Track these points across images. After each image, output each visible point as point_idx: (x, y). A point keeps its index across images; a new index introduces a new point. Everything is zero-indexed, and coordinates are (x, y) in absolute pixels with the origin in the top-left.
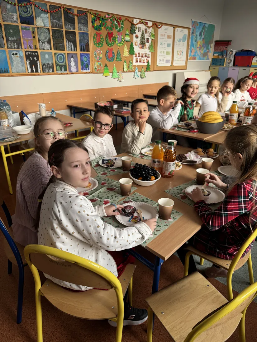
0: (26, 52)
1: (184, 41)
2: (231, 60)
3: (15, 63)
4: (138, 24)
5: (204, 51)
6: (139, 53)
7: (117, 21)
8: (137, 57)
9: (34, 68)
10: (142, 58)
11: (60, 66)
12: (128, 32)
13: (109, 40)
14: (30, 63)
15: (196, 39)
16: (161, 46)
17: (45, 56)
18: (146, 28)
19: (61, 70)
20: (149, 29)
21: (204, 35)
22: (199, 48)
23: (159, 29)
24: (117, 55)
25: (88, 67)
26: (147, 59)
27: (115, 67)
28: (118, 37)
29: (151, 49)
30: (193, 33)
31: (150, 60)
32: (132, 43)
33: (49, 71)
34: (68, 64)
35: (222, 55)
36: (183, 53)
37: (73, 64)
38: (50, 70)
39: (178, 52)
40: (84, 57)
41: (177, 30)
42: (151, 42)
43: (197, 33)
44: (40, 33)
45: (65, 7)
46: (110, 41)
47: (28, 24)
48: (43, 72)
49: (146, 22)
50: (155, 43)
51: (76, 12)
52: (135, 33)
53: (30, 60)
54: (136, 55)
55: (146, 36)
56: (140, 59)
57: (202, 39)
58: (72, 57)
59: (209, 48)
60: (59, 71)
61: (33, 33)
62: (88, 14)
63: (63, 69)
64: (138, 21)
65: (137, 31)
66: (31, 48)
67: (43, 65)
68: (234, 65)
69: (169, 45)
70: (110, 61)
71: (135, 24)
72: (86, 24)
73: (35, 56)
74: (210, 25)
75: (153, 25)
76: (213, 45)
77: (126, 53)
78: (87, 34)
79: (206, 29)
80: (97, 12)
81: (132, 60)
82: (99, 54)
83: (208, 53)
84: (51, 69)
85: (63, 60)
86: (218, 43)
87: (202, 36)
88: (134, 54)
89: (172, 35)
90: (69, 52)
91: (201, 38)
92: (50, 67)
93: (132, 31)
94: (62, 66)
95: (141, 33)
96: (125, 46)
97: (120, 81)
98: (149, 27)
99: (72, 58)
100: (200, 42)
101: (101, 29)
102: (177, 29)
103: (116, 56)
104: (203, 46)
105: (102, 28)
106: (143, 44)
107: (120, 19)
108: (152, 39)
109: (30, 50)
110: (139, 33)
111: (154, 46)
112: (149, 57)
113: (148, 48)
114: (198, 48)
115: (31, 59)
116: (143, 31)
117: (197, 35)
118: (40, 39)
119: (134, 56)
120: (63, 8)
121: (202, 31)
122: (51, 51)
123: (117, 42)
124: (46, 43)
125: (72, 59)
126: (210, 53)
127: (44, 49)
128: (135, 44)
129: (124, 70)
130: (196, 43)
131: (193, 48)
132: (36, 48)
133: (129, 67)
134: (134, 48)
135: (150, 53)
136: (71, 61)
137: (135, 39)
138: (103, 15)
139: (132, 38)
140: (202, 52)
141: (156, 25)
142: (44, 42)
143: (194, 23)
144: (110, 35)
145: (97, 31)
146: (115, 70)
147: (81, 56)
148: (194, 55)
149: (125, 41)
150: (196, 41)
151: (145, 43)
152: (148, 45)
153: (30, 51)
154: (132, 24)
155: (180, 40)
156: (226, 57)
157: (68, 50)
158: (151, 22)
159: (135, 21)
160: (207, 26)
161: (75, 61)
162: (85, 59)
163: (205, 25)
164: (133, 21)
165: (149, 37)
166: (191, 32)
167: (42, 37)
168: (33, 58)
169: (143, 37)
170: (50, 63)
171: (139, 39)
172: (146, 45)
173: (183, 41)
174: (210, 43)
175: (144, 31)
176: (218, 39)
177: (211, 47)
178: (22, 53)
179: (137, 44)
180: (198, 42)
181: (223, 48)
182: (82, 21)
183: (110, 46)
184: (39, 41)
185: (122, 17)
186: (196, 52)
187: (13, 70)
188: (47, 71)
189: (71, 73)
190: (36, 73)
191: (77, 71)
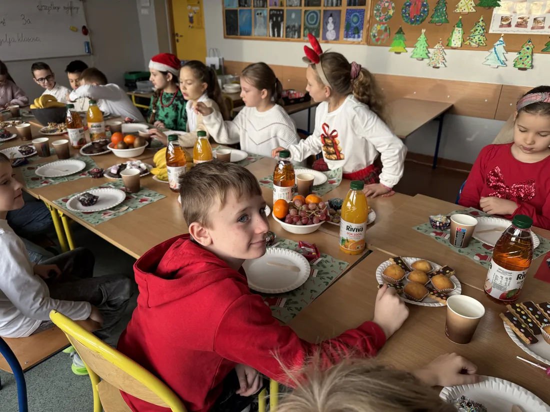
0: (271, 10)
3: (258, 25)
9: (276, 32)
11: (309, 29)
14: (272, 24)
17: (291, 15)
24: (435, 10)
25: (358, 33)
27: (423, 36)
33: (294, 36)
34: (323, 27)
37: (330, 26)
40: (353, 15)
48: (286, 37)
58: (331, 16)
67: (288, 27)
73: (280, 15)
77: (466, 4)
82: (386, 9)
85: (315, 20)
88: (495, 5)
92: (295, 31)
94: (313, 30)
97: (435, 67)
99: (331, 18)
109: (275, 7)
115: (275, 20)
122: (299, 8)
125: (331, 20)
127: (291, 6)
129: (453, 43)
132: (282, 5)
136: (328, 22)
146: (423, 43)
153: (275, 10)
161: (334, 23)
162: (355, 19)
178: (266, 12)
187: (255, 32)
188: (291, 36)
189: (324, 41)
190: (278, 38)
191: (337, 39)
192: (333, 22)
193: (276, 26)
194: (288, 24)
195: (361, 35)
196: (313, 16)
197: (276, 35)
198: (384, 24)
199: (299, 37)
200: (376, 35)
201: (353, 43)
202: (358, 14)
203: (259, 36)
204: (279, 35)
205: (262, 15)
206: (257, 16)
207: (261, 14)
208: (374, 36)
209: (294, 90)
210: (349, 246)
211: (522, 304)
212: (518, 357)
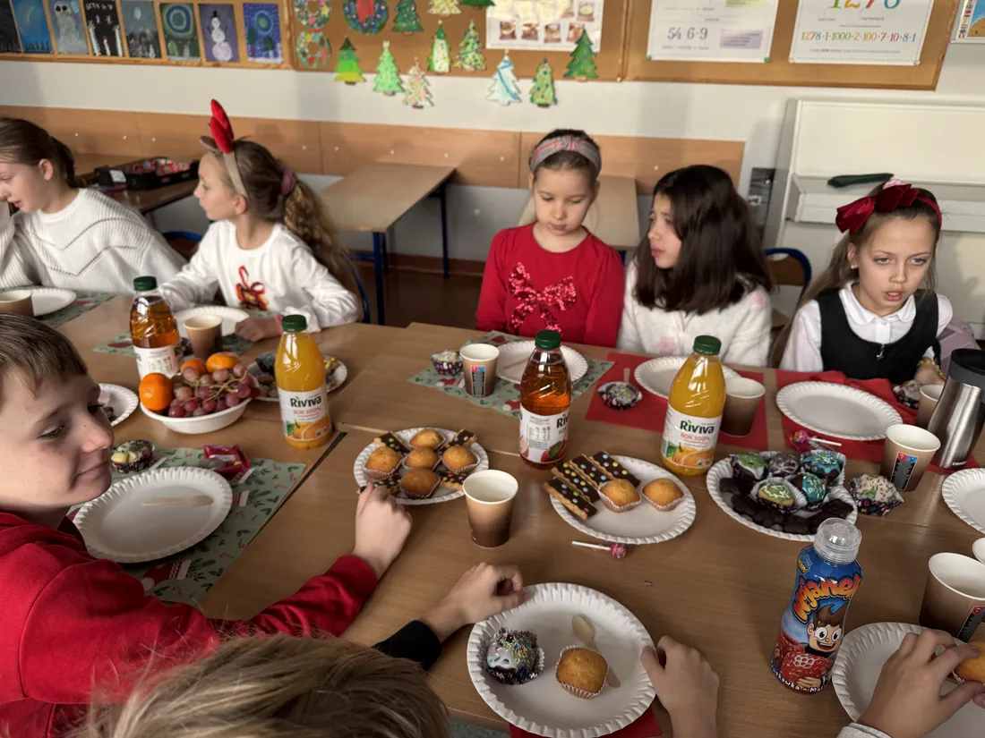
0: (85, 2)
3: (63, 30)
9: (106, 45)
11: (176, 40)
14: (95, 30)
17: (133, 13)
19: (181, 54)
25: (274, 48)
27: (387, 54)
31: (593, 29)
33: (146, 53)
34: (205, 37)
37: (218, 36)
38: (149, 51)
40: (257, 14)
48: (131, 56)
53: (95, 22)
58: (215, 15)
60: (174, 55)
63: (187, 51)
67: (130, 37)
73: (107, 12)
77: (445, 1)
81: (480, 27)
82: (315, 6)
84: (152, 50)
85: (185, 23)
88: (488, 3)
92: (147, 44)
94: (185, 41)
99: (215, 20)
103: (393, 14)
115: (98, 21)
125: (216, 23)
129: (435, 64)
136: (213, 28)
146: (388, 66)
147: (245, 14)
153: (96, 2)
161: (224, 28)
162: (263, 23)
168: (103, 19)
170: (148, 31)
178: (76, 6)
187: (60, 45)
188: (141, 53)
189: (211, 63)
190: (114, 58)
191: (235, 59)
192: (221, 27)
193: (105, 33)
194: (131, 31)
195: (280, 52)
196: (179, 14)
197: (108, 52)
198: (316, 31)
199: (158, 55)
200: (307, 51)
201: (267, 66)
202: (266, 13)
203: (70, 53)
204: (114, 53)
205: (69, 10)
206: (57, 13)
207: (65, 8)
208: (304, 54)
209: (166, 158)
210: (302, 434)
211: (571, 462)
212: (574, 543)
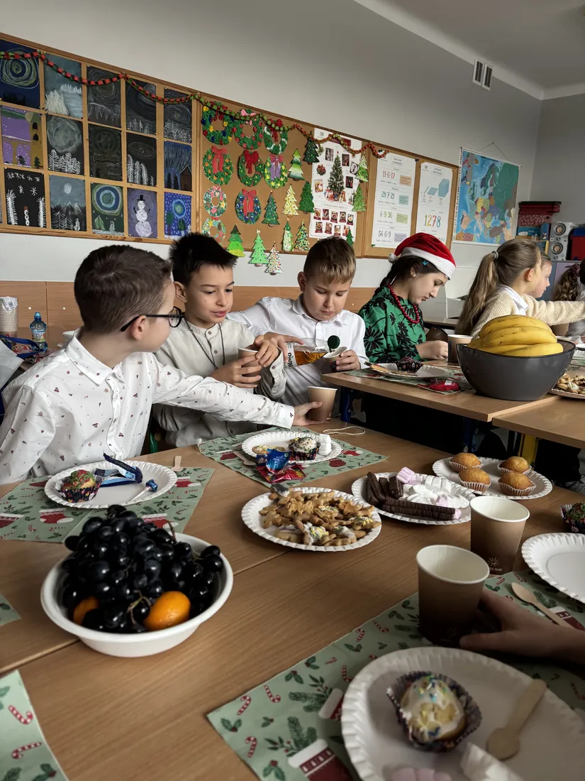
0: (7, 171)
1: (442, 194)
2: (561, 246)
4: (324, 141)
5: (493, 224)
6: (325, 211)
7: (270, 127)
8: (319, 219)
9: (26, 215)
10: (334, 224)
11: (104, 217)
12: (297, 158)
13: (247, 170)
14: (15, 200)
15: (473, 194)
16: (384, 199)
17: (62, 187)
18: (346, 153)
19: (107, 229)
20: (354, 155)
21: (491, 185)
22: (480, 215)
23: (379, 160)
24: (267, 209)
25: (185, 228)
26: (347, 226)
27: (259, 238)
28: (270, 166)
29: (356, 203)
30: (464, 178)
31: (353, 229)
32: (308, 184)
33: (72, 226)
34: (129, 216)
35: (539, 235)
36: (439, 221)
37: (141, 215)
38: (74, 225)
39: (428, 219)
40: (174, 202)
41: (426, 167)
42: (359, 188)
43: (474, 180)
44: (53, 130)
45: (130, 77)
46: (250, 172)
47: (23, 103)
48: (53, 227)
49: (345, 140)
50: (367, 192)
51: (160, 93)
52: (318, 161)
53: (16, 192)
54: (318, 214)
55: (346, 172)
56: (327, 225)
57: (487, 194)
58: (141, 198)
59: (506, 217)
60: (100, 229)
61: (35, 126)
62: (194, 103)
63: (112, 227)
64: (326, 134)
65: (321, 157)
66: (22, 162)
67: (54, 211)
68: (569, 257)
69: (403, 200)
70: (247, 221)
71: (317, 140)
72: (187, 125)
73: (34, 183)
74: (506, 165)
75: (364, 148)
76: (514, 211)
77: (291, 206)
78: (189, 148)
79: (498, 174)
80: (218, 101)
81: (307, 224)
82: (217, 201)
83: (504, 229)
84: (77, 223)
85: (114, 201)
86: (526, 208)
87: (487, 187)
88: (311, 211)
89: (412, 175)
90: (134, 186)
91: (485, 193)
92: (74, 218)
93: (310, 156)
94: (111, 218)
95: (332, 163)
96: (291, 190)
97: (273, 274)
98: (354, 153)
99: (141, 202)
100: (483, 201)
101: (227, 140)
102: (424, 164)
103: (263, 212)
104: (489, 212)
105: (230, 138)
106: (336, 190)
107: (279, 123)
108: (361, 181)
109: (19, 167)
110: (328, 162)
111: (364, 198)
112: (351, 223)
113: (350, 200)
114: (477, 213)
115: (21, 191)
116: (337, 159)
117: (474, 185)
118: (53, 144)
119: (313, 215)
120: (127, 78)
121: (488, 176)
122: (81, 177)
123: (268, 177)
124: (68, 155)
125: (141, 205)
126: (508, 228)
127: (61, 170)
128: (316, 189)
129: (285, 246)
130: (473, 202)
131: (464, 212)
132: (37, 164)
133: (296, 242)
134: (312, 198)
135: (355, 214)
136: (138, 209)
137: (315, 176)
138: (233, 110)
139: (308, 173)
140: (489, 225)
141: (372, 150)
142: (64, 154)
143: (468, 158)
144: (250, 159)
145: (214, 144)
146: (259, 246)
147: (165, 200)
148: (467, 230)
149: (288, 176)
150: (472, 197)
151: (342, 188)
152: (349, 193)
153: (20, 172)
154: (311, 140)
155: (432, 192)
156: (549, 240)
157: (130, 181)
158: (360, 143)
159: (318, 135)
160: (499, 165)
161: (148, 210)
162: (179, 209)
163: (493, 165)
164: (312, 133)
165: (354, 176)
166: (460, 176)
167: (60, 140)
168: (27, 190)
169: (337, 172)
170: (76, 206)
171: (327, 177)
172: (344, 193)
173: (439, 195)
174: (507, 206)
175: (341, 159)
176: (528, 199)
177: (509, 215)
179: (320, 187)
180: (477, 200)
181: (542, 219)
182: (177, 116)
183: (249, 185)
184: (50, 148)
185: (284, 122)
186: (473, 223)
188: (65, 225)
189: (134, 238)
190: (34, 229)
191: (154, 235)
192: (145, 209)
193: (26, 204)
194: (57, 204)
196: (110, 194)
197: (27, 222)
198: (216, 219)
199: (84, 228)
202: (181, 201)
204: (35, 223)
